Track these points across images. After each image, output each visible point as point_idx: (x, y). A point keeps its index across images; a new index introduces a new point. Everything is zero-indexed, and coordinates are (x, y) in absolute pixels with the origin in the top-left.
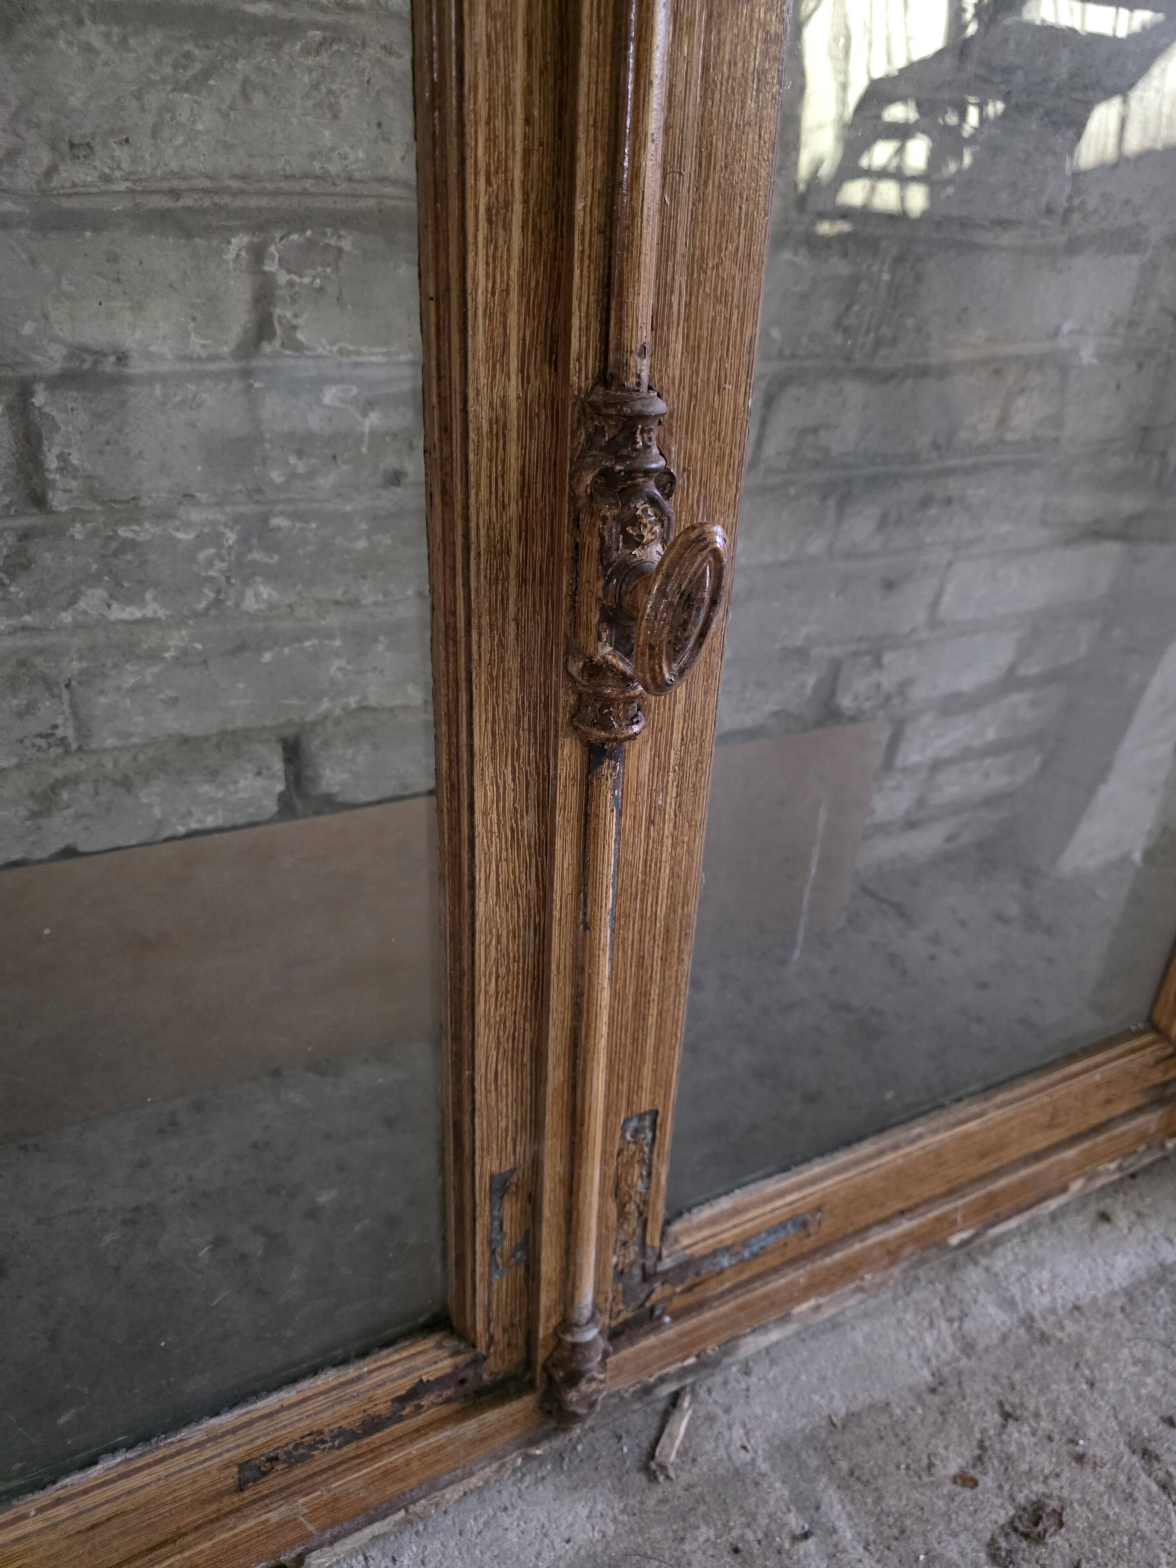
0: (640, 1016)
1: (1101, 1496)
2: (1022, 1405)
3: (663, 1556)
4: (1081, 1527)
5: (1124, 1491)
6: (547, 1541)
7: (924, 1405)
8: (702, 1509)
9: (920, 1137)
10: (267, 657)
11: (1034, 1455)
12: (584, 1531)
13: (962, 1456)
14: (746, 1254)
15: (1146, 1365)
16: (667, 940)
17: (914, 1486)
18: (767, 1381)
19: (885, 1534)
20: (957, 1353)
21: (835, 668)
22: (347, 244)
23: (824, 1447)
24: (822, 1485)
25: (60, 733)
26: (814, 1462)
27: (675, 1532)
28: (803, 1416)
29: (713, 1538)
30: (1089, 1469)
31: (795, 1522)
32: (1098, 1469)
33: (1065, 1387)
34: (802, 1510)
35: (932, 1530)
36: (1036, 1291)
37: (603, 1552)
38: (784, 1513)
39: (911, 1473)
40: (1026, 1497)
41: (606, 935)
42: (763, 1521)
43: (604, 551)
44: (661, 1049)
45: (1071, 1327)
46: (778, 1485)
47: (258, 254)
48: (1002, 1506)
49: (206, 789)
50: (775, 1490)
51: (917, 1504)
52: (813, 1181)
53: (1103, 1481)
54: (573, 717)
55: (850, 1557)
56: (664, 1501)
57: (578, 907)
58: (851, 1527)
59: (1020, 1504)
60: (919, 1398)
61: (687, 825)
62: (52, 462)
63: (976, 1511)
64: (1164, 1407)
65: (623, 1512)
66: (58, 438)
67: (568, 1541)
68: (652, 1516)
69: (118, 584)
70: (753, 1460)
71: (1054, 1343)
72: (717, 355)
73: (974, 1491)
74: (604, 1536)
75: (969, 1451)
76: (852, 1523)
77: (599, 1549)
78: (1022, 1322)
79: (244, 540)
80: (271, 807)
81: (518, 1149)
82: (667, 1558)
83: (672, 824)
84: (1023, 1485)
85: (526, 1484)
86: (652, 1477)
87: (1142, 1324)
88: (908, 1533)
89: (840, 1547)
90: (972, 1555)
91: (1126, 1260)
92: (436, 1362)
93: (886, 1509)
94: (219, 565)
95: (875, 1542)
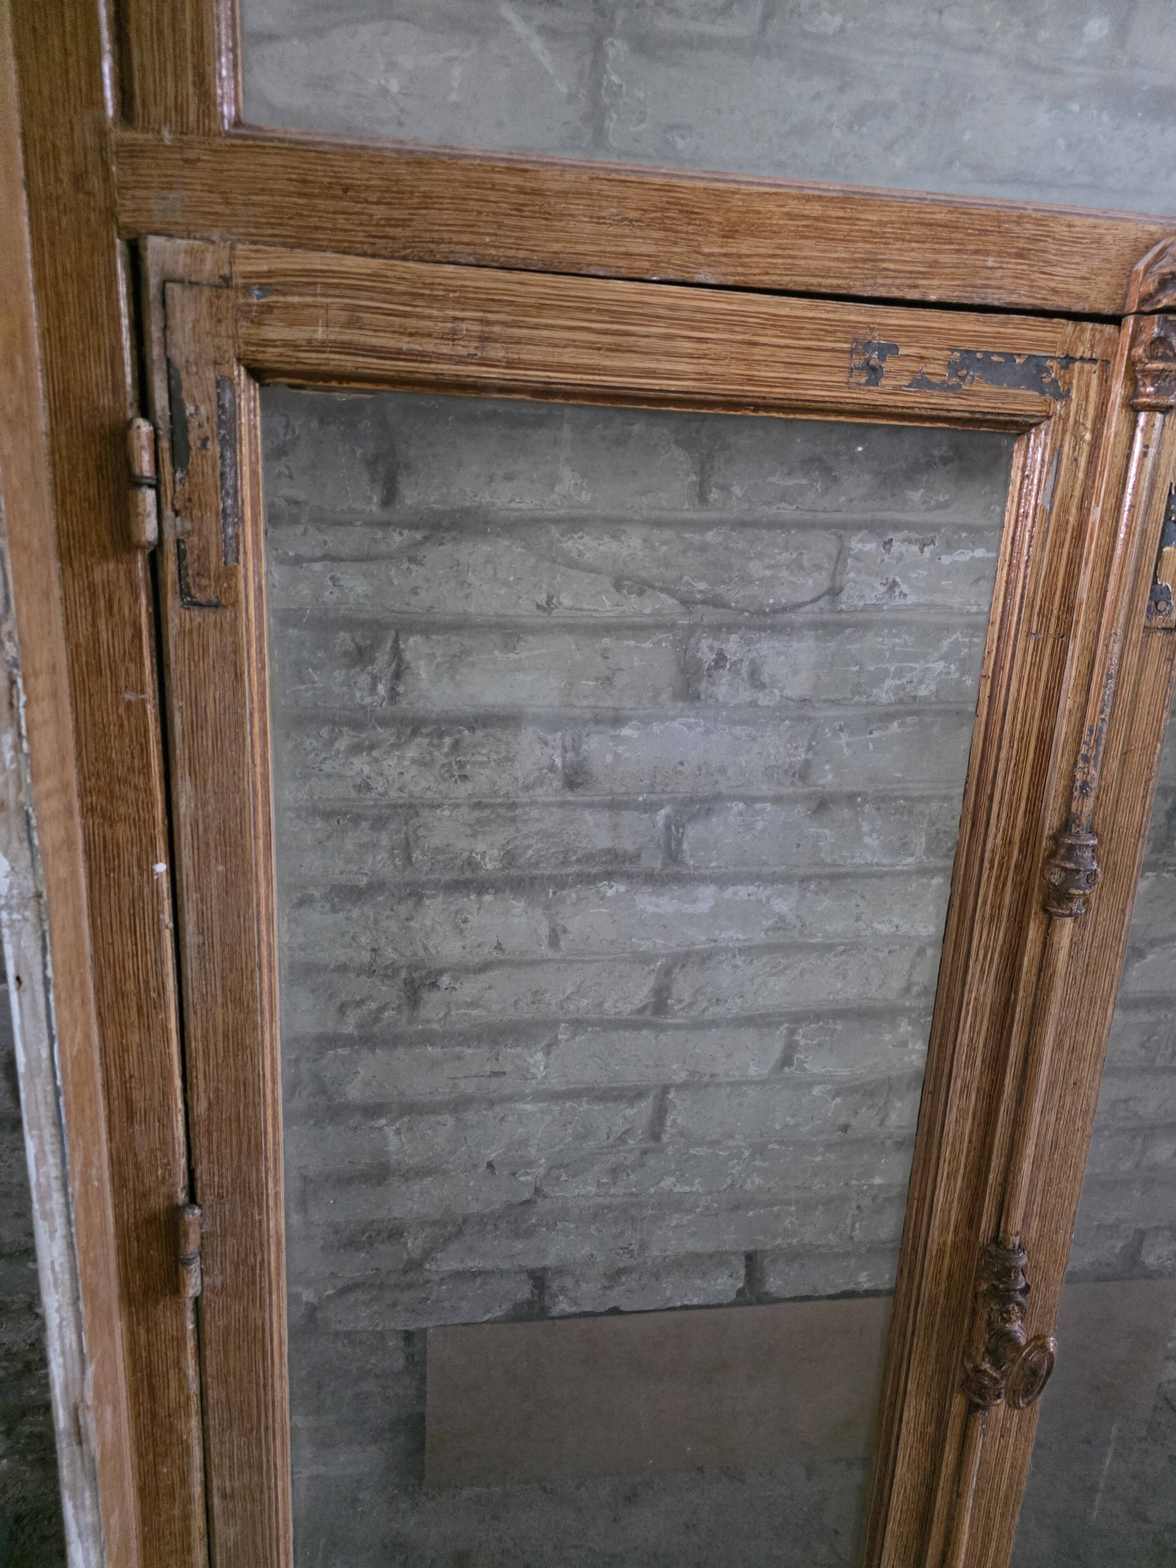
0: (985, 1547)
10: (751, 1214)
16: (1006, 1504)
21: (1141, 1235)
22: (839, 1027)
25: (631, 1248)
41: (970, 1503)
43: (989, 1323)
47: (792, 1032)
49: (698, 1282)
54: (963, 1384)
57: (954, 1482)
61: (1024, 1439)
62: (669, 1123)
66: (675, 1112)
69: (683, 1175)
72: (1056, 1218)
79: (753, 1156)
80: (732, 1296)
94: (737, 1168)
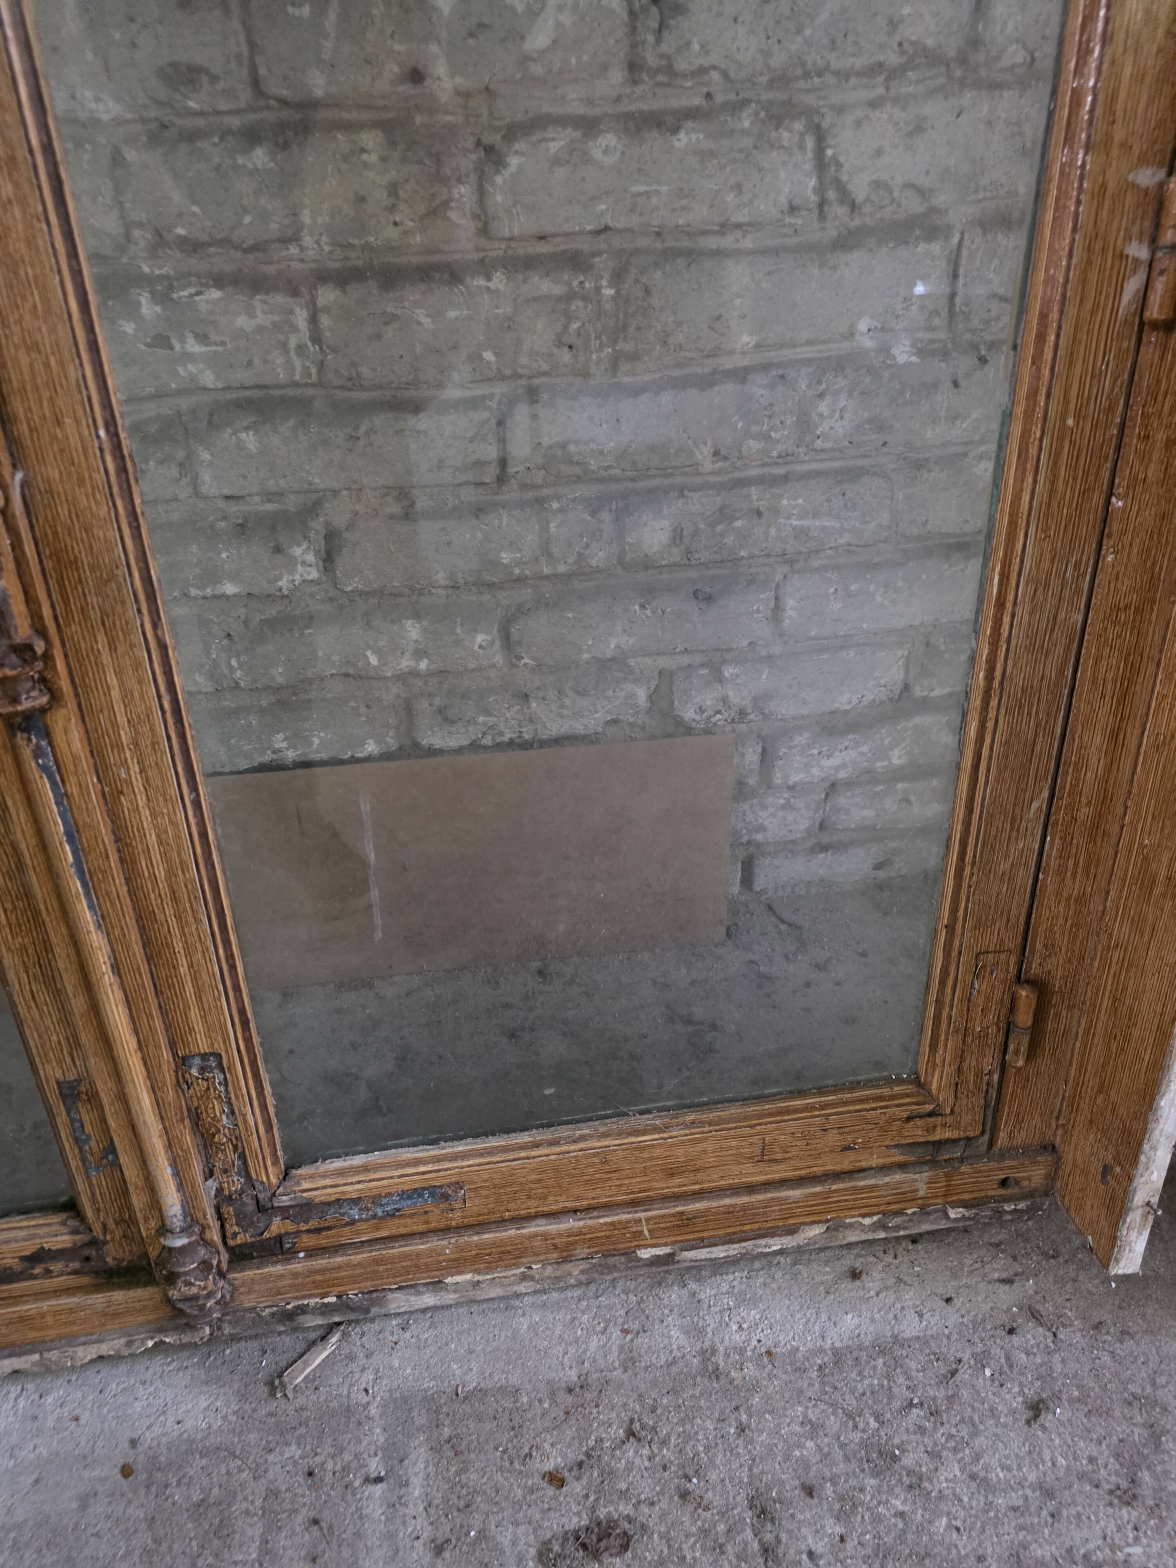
1: (687, 1536)
2: (654, 1429)
3: (248, 1459)
4: (649, 1558)
5: (716, 1540)
6: (162, 1418)
7: (553, 1401)
8: (302, 1430)
9: (583, 1138)
11: (639, 1477)
12: (196, 1419)
13: (564, 1456)
14: (379, 1212)
15: (815, 1428)
17: (501, 1469)
18: (419, 1339)
19: (451, 1503)
20: (617, 1364)
23: (437, 1412)
24: (417, 1443)
26: (420, 1421)
27: (268, 1442)
28: (434, 1379)
29: (297, 1458)
30: (690, 1508)
31: (375, 1466)
32: (700, 1511)
33: (710, 1425)
34: (387, 1458)
35: (497, 1513)
36: (735, 1327)
37: (201, 1440)
38: (370, 1456)
39: (506, 1457)
40: (608, 1513)
41: (75, 885)
42: (347, 1457)
44: (204, 999)
45: (750, 1370)
46: (378, 1431)
48: (579, 1514)
50: (373, 1434)
51: (496, 1486)
52: (454, 1157)
53: (699, 1523)
55: (407, 1511)
56: (271, 1414)
58: (423, 1487)
59: (598, 1517)
60: (553, 1394)
61: (161, 799)
63: (549, 1509)
64: (811, 1474)
65: (234, 1413)
67: (179, 1423)
68: (257, 1423)
70: (368, 1403)
71: (723, 1381)
72: (46, 395)
73: (558, 1492)
74: (210, 1427)
75: (574, 1454)
76: (425, 1483)
77: (199, 1437)
78: (703, 1352)
81: (78, 1063)
82: (250, 1461)
83: (144, 797)
84: (612, 1502)
85: (171, 1368)
86: (272, 1394)
87: (835, 1388)
88: (472, 1508)
89: (403, 1500)
90: (521, 1547)
91: (856, 1321)
92: (56, 1235)
93: (464, 1481)
95: (437, 1506)
